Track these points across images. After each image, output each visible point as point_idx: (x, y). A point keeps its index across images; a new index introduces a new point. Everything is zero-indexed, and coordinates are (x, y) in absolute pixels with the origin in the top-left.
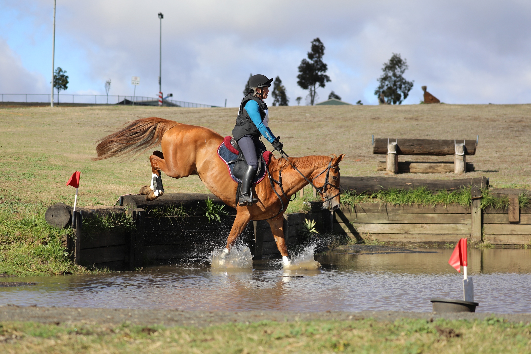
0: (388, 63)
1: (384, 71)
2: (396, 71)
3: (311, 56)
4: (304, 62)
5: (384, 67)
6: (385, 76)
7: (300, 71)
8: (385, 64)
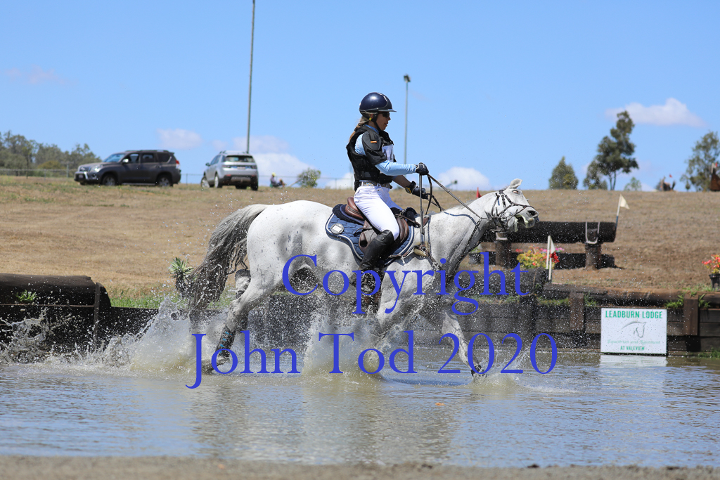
0: (701, 141)
1: (694, 150)
2: (710, 152)
3: (613, 133)
4: (606, 138)
5: (694, 146)
6: (694, 157)
7: (600, 151)
8: (698, 142)
